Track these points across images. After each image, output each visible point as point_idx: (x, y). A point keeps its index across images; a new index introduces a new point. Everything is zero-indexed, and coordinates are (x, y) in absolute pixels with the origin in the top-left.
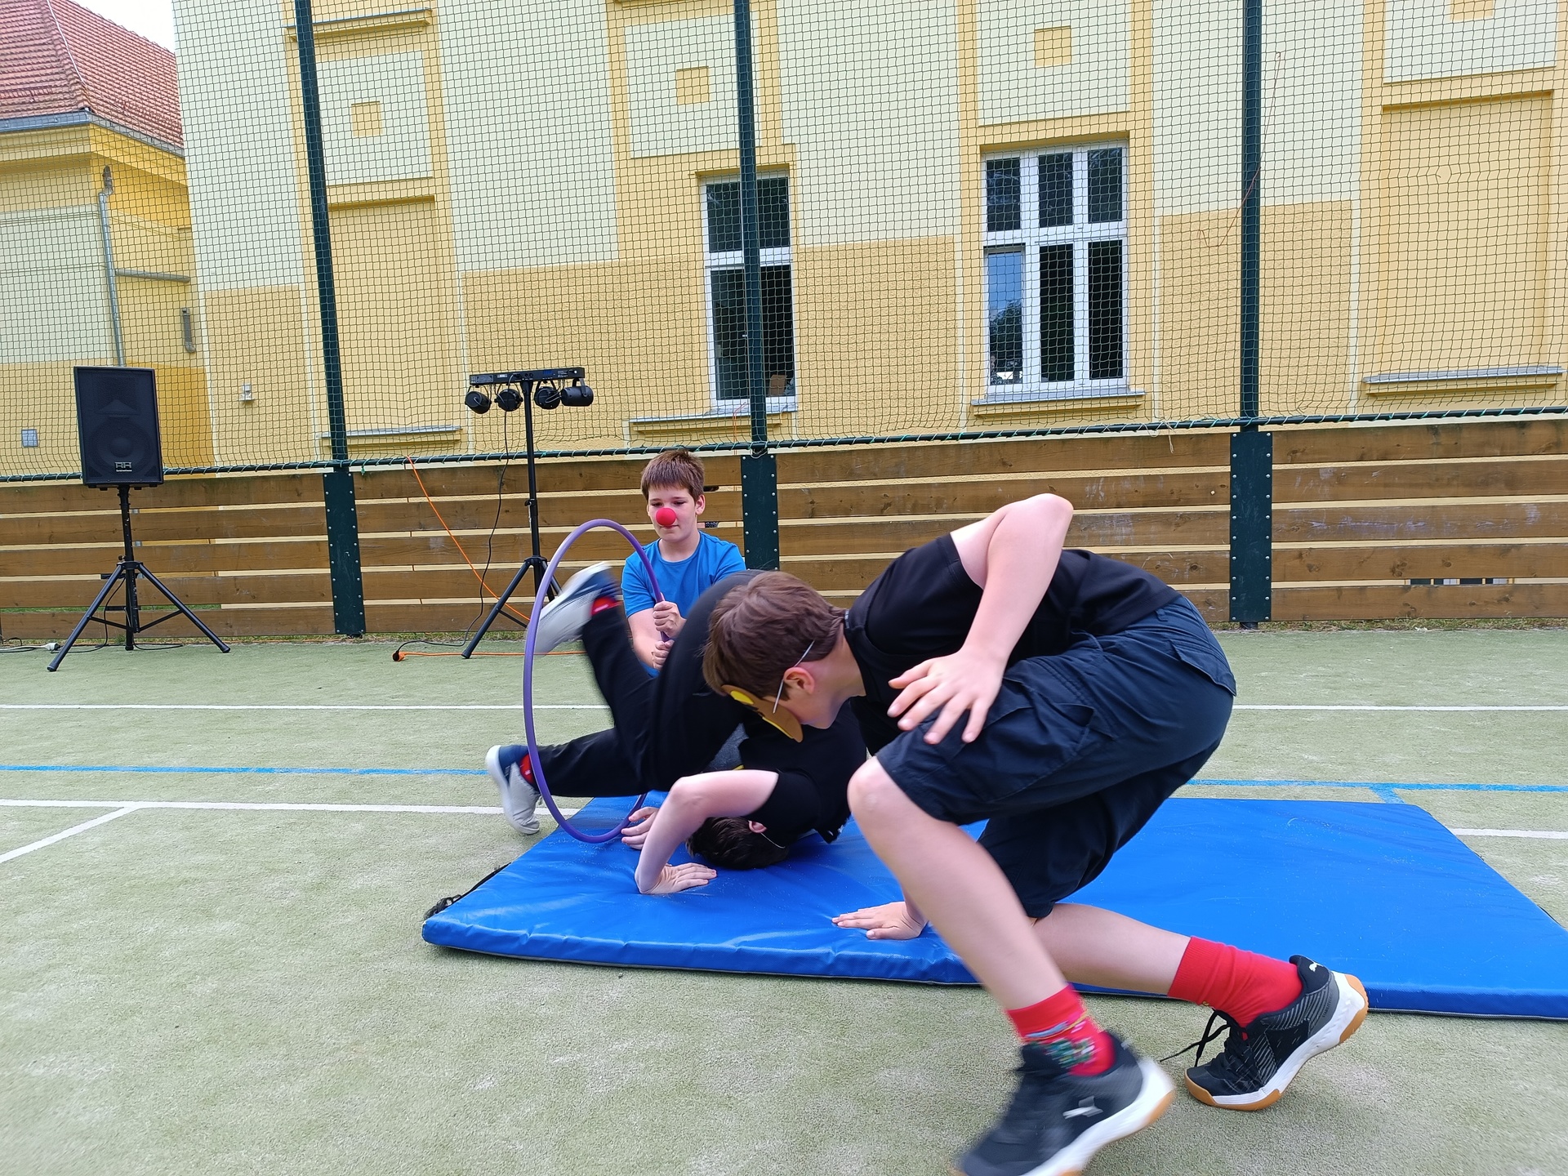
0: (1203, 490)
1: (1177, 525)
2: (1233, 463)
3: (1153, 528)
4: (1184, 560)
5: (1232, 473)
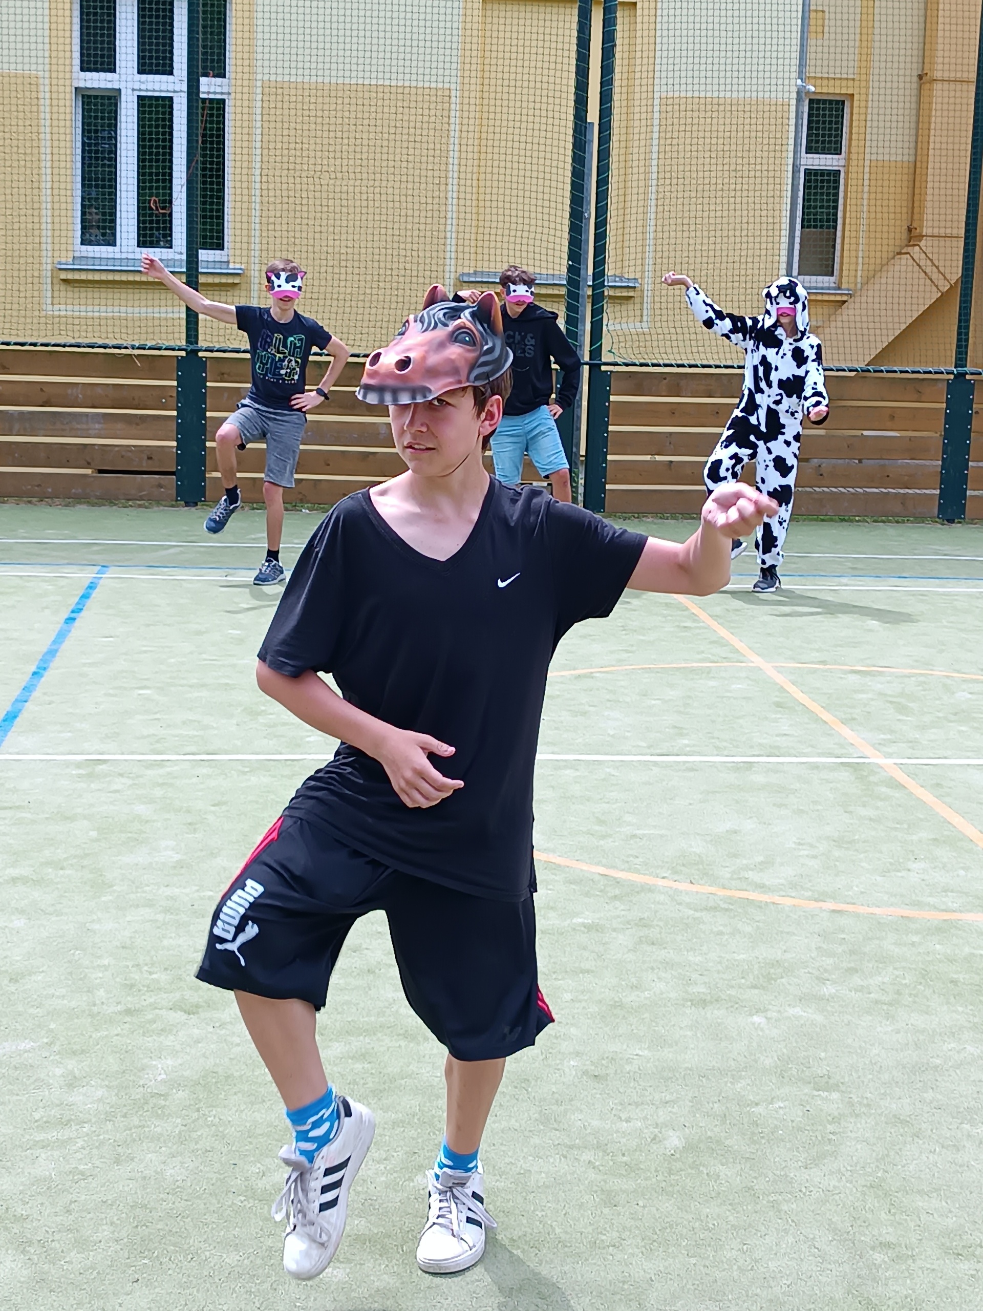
0: (155, 398)
1: (137, 424)
2: (178, 379)
3: (120, 426)
4: (142, 452)
5: (178, 386)
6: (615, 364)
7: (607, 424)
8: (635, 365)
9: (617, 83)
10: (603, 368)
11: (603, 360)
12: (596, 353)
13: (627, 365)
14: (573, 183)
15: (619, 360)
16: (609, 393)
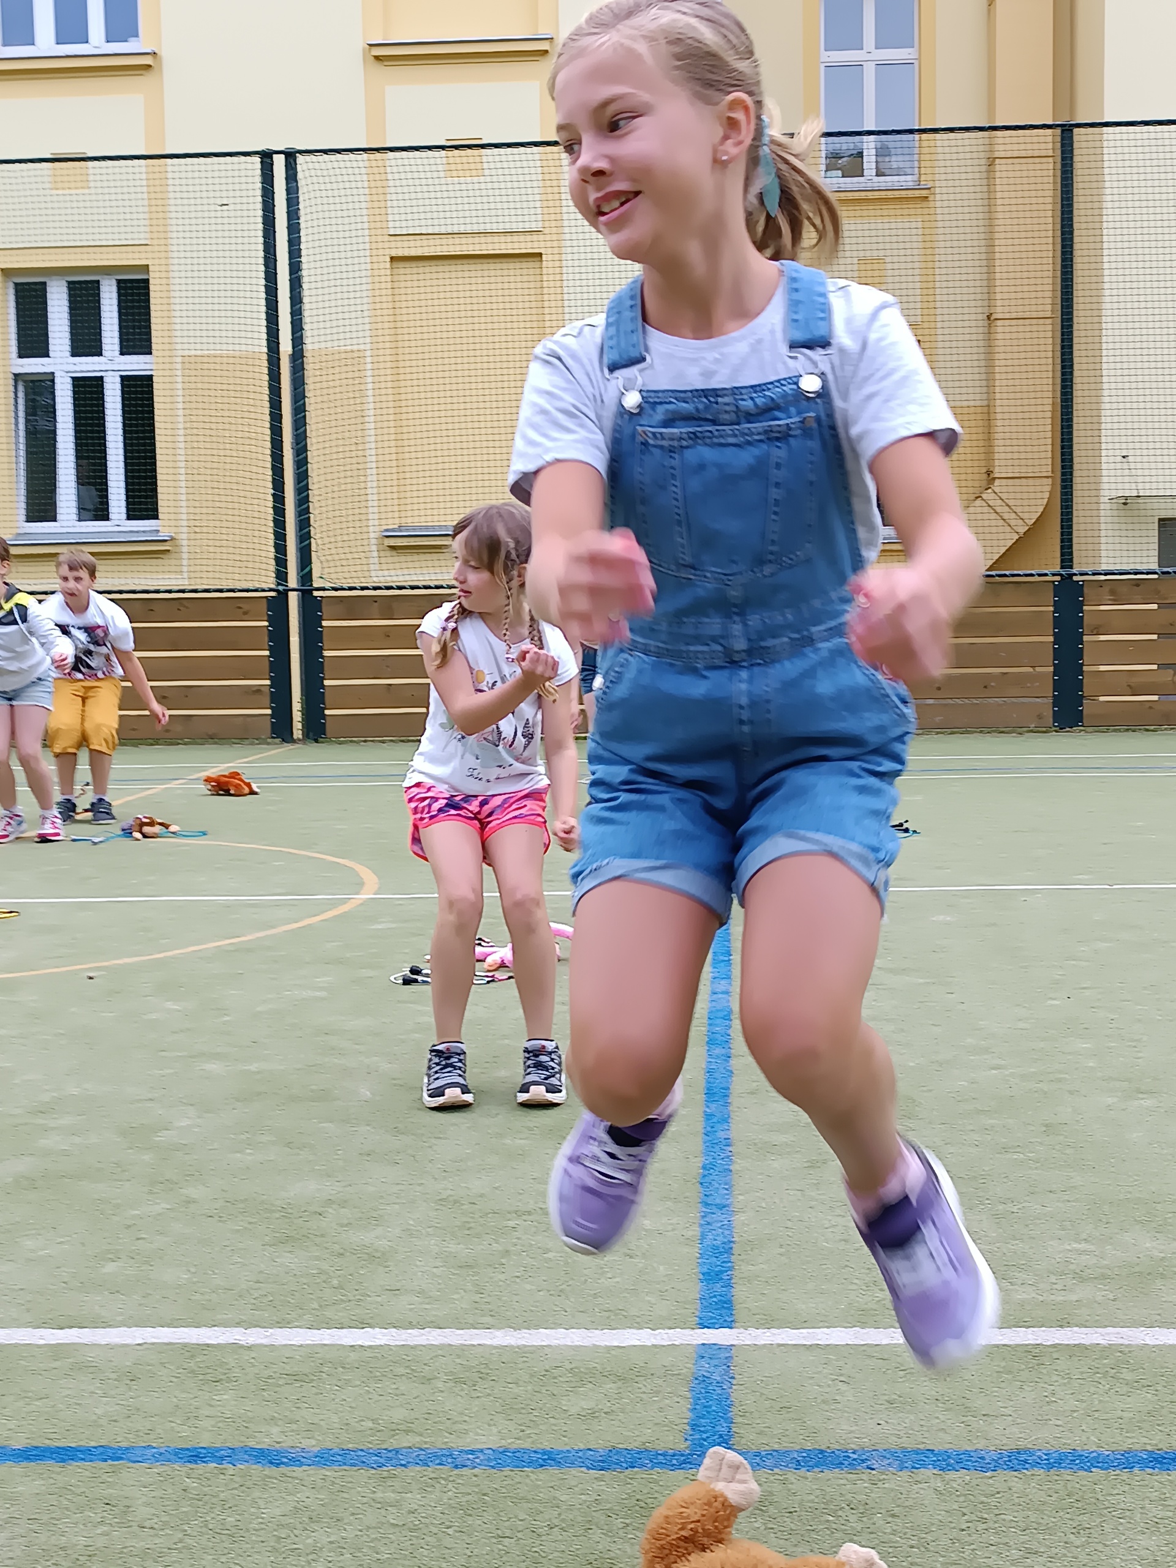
6: (324, 589)
7: (322, 648)
8: (343, 589)
9: (306, 313)
10: (315, 593)
11: (315, 585)
12: (306, 577)
13: (336, 589)
14: (271, 414)
15: (328, 585)
16: (321, 618)
